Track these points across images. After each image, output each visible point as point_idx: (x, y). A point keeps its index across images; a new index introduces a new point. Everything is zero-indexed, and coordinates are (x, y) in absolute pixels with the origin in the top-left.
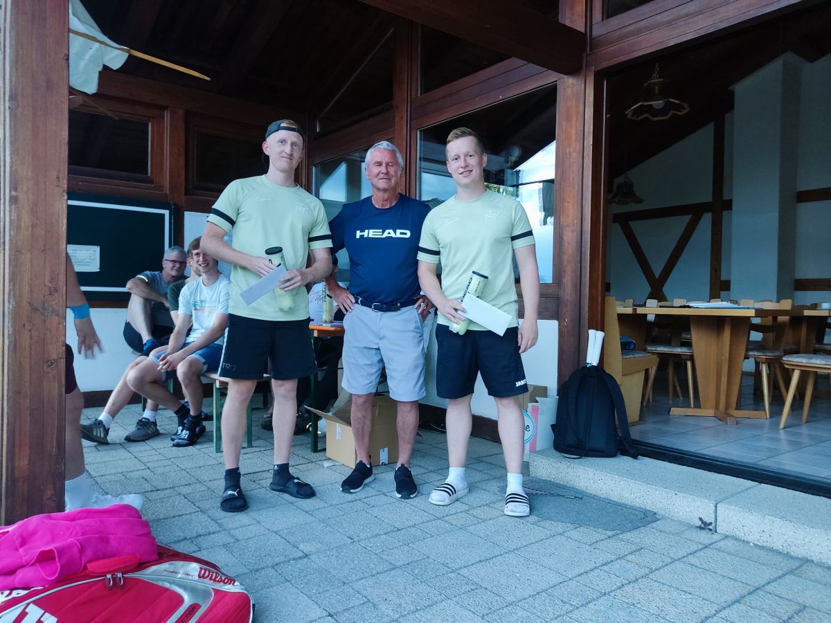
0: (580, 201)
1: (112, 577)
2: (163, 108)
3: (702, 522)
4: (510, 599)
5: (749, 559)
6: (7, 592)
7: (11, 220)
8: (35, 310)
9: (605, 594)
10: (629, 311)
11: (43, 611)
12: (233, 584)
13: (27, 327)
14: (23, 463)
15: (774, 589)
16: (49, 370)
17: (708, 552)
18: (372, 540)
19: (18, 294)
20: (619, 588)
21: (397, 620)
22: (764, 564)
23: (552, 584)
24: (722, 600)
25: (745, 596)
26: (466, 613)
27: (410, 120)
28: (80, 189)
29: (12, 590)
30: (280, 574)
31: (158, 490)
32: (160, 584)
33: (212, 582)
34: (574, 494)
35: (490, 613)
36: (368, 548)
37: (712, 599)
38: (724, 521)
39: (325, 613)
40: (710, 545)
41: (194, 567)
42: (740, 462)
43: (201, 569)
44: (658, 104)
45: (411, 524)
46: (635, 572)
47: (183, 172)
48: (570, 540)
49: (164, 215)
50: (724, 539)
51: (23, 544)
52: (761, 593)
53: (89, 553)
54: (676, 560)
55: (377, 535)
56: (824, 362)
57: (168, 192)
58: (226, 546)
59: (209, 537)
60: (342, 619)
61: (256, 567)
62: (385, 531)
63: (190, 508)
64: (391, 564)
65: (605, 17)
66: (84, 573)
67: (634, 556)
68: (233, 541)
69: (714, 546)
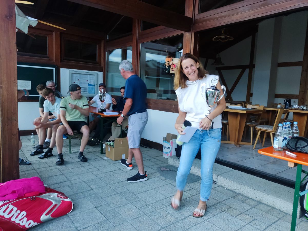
1: (32, 197)
4: (148, 203)
5: (223, 193)
6: (3, 201)
11: (13, 206)
12: (67, 199)
13: (7, 125)
14: (7, 163)
15: (225, 202)
16: (14, 137)
18: (113, 185)
21: (114, 209)
22: (226, 195)
23: (162, 199)
26: (135, 207)
27: (138, 40)
28: (24, 61)
29: (5, 201)
30: (83, 195)
31: (50, 167)
32: (46, 199)
33: (61, 198)
35: (141, 207)
36: (111, 187)
38: (219, 181)
39: (94, 207)
41: (56, 194)
43: (58, 195)
44: (223, 37)
47: (60, 54)
48: (172, 186)
49: (53, 70)
50: (218, 186)
51: (7, 188)
52: (220, 203)
53: (26, 191)
57: (54, 61)
58: (68, 186)
59: (64, 183)
60: (99, 208)
61: (77, 192)
62: (118, 182)
63: (59, 173)
64: (117, 192)
65: (199, 13)
66: (24, 196)
67: (189, 191)
68: (71, 184)
69: (214, 189)
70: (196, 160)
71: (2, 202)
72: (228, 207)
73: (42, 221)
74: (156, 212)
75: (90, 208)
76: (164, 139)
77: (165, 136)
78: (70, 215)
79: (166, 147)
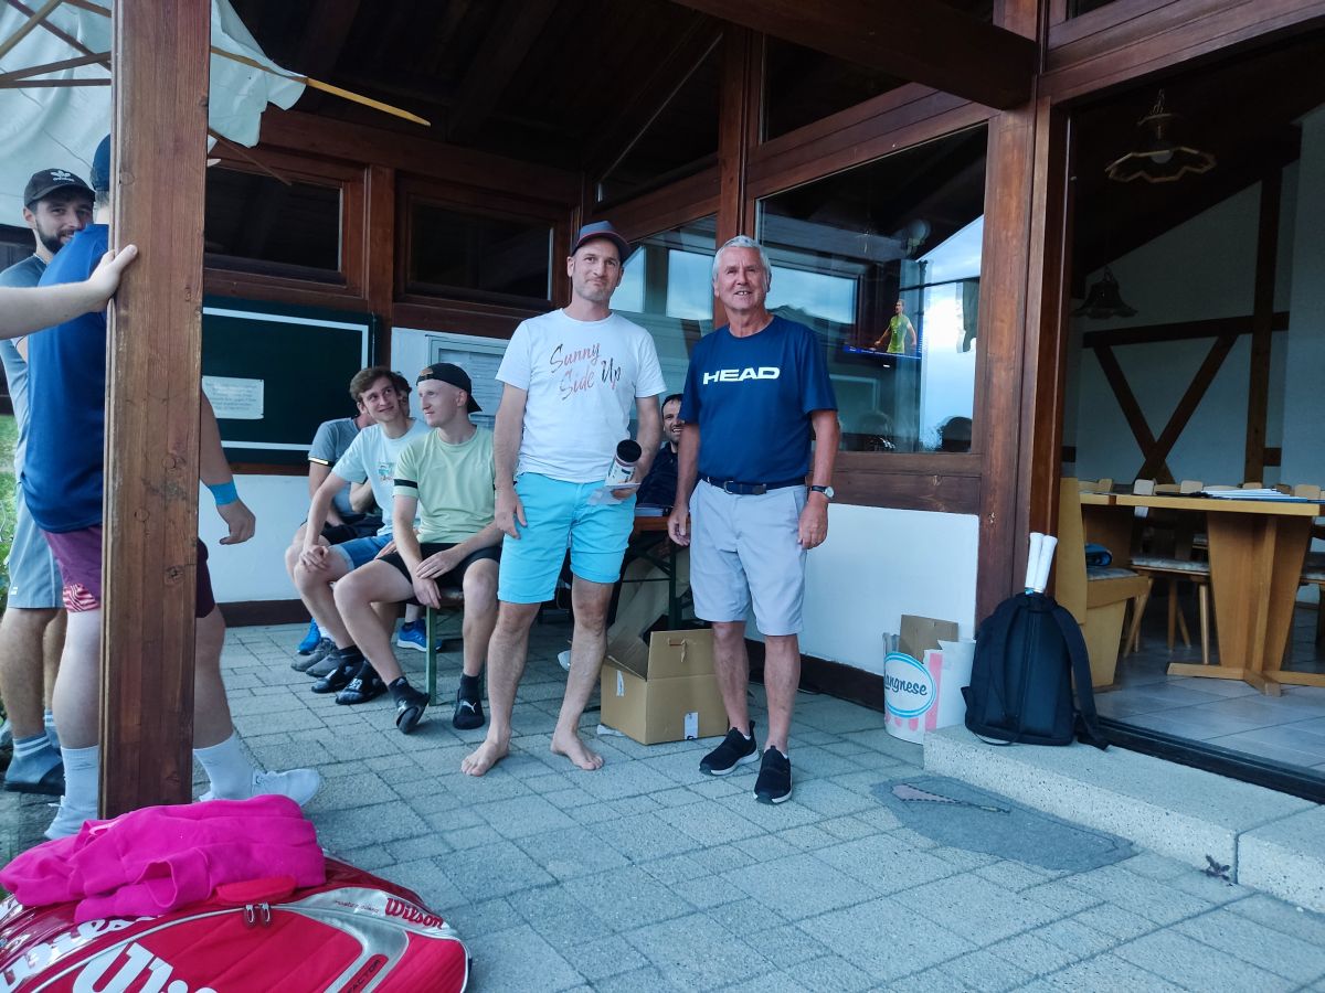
0: (1022, 321)
1: (254, 909)
2: (362, 166)
3: (1212, 863)
4: (880, 975)
5: (1294, 934)
6: (101, 923)
8: (152, 490)
9: (1037, 977)
10: (1103, 500)
11: (152, 956)
12: (439, 927)
13: (140, 517)
14: (132, 722)
16: (172, 582)
17: (1221, 915)
18: (662, 863)
19: (126, 467)
20: (1062, 969)
23: (949, 954)
27: (745, 184)
28: (233, 292)
29: (108, 919)
30: (514, 910)
31: (339, 762)
32: (327, 921)
33: (407, 921)
34: (997, 804)
36: (655, 876)
38: (1250, 866)
39: (581, 980)
40: (1225, 904)
41: (380, 898)
42: (1284, 764)
43: (390, 900)
44: (1161, 155)
45: (725, 840)
46: (1092, 943)
47: (391, 267)
48: (986, 883)
49: (359, 334)
50: (1251, 896)
51: (126, 851)
53: (220, 870)
54: (1162, 927)
55: (669, 856)
57: (367, 297)
58: (434, 859)
59: (410, 842)
61: (478, 896)
62: (683, 849)
63: (384, 794)
64: (689, 904)
65: (1070, 15)
66: (213, 901)
67: (1090, 915)
68: (446, 851)
69: (1232, 907)
70: (1084, 754)
71: (94, 925)
76: (890, 641)
77: (895, 629)
79: (901, 685)
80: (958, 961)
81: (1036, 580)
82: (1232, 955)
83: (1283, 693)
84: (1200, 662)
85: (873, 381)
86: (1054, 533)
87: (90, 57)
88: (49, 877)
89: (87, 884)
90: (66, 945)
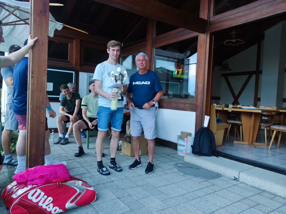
0: (204, 74)
1: (58, 184)
2: (74, 39)
3: (235, 178)
4: (171, 197)
5: (247, 189)
6: (32, 185)
7: (31, 82)
9: (200, 197)
10: (221, 109)
11: (41, 191)
12: (91, 188)
13: (35, 113)
14: (33, 151)
15: (251, 198)
16: (41, 125)
17: (235, 187)
18: (132, 178)
20: (204, 196)
21: (137, 201)
22: (251, 191)
23: (184, 193)
24: (235, 201)
25: (242, 200)
26: (158, 200)
27: (152, 44)
30: (105, 186)
31: (70, 160)
32: (71, 186)
33: (85, 187)
34: (197, 167)
36: (131, 180)
37: (232, 200)
38: (241, 178)
39: (117, 197)
40: (236, 185)
41: (80, 182)
43: (82, 183)
46: (210, 191)
47: (79, 59)
48: (193, 181)
49: (73, 73)
50: (241, 183)
52: (247, 199)
53: (52, 177)
54: (224, 189)
56: (284, 128)
57: (74, 66)
58: (89, 177)
59: (85, 175)
60: (122, 199)
61: (98, 184)
62: (137, 175)
63: (79, 166)
64: (137, 185)
65: (214, 15)
66: (51, 182)
67: (211, 187)
68: (91, 176)
69: (237, 185)
70: (214, 158)
71: (30, 186)
72: (256, 204)
73: (67, 208)
74: (181, 205)
75: (113, 198)
76: (179, 136)
77: (180, 134)
78: (93, 205)
79: (180, 145)
80: (186, 194)
81: (206, 125)
82: (235, 193)
83: (255, 147)
84: (240, 141)
85: (178, 83)
86: (210, 116)
87: (21, 20)
88: (21, 178)
89: (29, 179)
90: (26, 189)
